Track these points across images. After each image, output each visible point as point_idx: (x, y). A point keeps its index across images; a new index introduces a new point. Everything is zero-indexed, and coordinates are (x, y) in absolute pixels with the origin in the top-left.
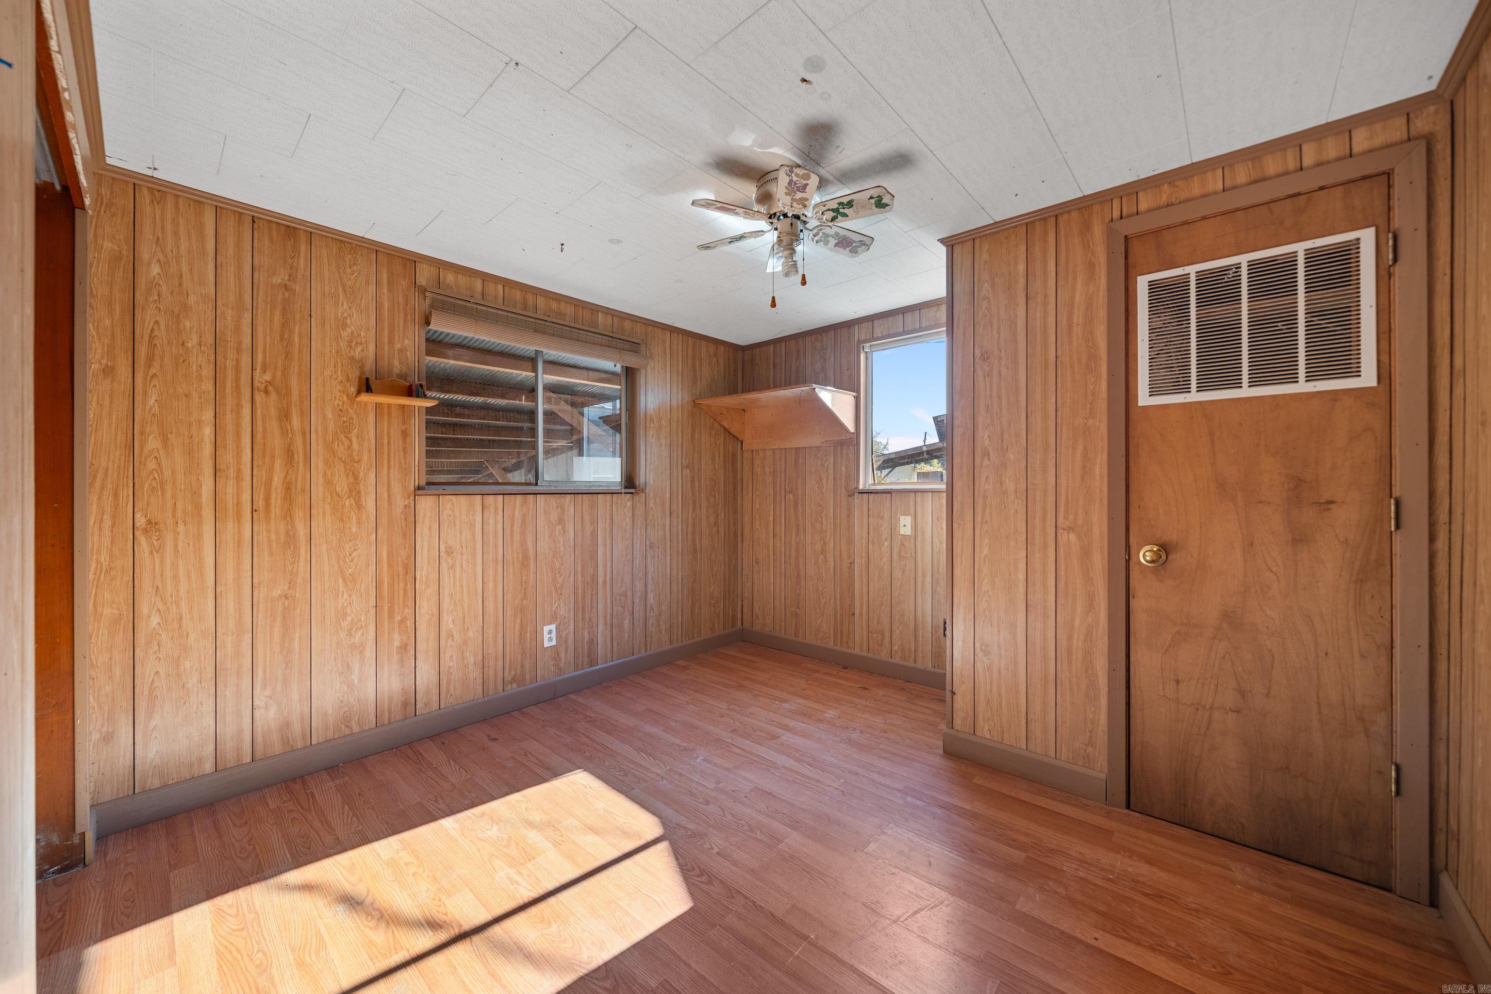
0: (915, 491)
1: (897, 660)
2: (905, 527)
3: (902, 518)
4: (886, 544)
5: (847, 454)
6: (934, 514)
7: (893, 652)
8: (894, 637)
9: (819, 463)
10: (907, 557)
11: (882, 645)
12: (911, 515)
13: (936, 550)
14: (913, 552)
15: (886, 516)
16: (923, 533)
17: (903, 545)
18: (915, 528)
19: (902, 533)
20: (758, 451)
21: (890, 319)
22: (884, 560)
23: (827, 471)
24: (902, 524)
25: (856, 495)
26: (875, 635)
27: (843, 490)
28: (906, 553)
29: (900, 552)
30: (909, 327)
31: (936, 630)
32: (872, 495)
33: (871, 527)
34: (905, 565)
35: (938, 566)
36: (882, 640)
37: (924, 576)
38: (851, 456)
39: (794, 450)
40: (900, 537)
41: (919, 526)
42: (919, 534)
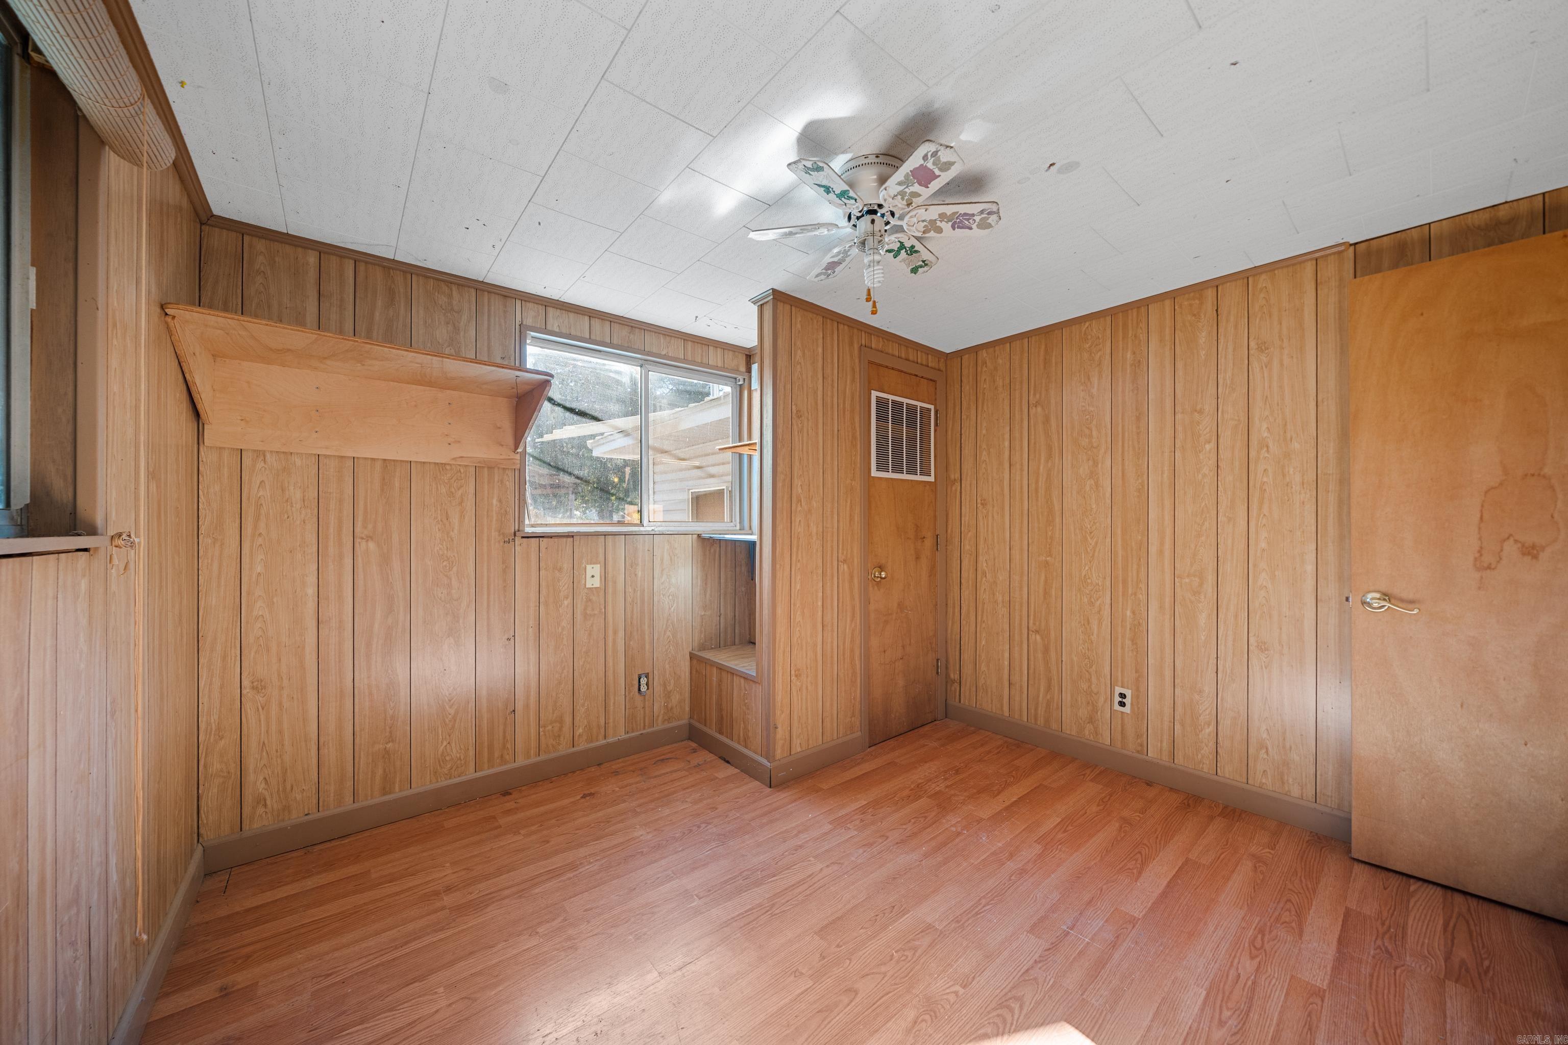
0: (605, 534)
1: (582, 746)
2: (593, 576)
3: (589, 567)
4: (566, 602)
5: (502, 481)
6: (627, 559)
7: (576, 738)
8: (577, 719)
9: (444, 490)
10: (595, 614)
11: (559, 736)
12: (599, 563)
13: (629, 600)
14: (603, 607)
15: (565, 566)
16: (615, 582)
17: (590, 600)
18: (605, 578)
19: (589, 585)
20: (260, 454)
21: (572, 315)
22: (564, 624)
23: (461, 503)
24: (589, 575)
25: (518, 540)
26: (550, 727)
27: (494, 534)
28: (593, 610)
29: (585, 609)
30: (596, 336)
31: (629, 689)
32: (545, 540)
33: (543, 584)
34: (592, 626)
35: (632, 618)
36: (561, 729)
37: (615, 632)
38: (509, 484)
39: (378, 465)
40: (586, 591)
41: (610, 576)
42: (610, 584)
